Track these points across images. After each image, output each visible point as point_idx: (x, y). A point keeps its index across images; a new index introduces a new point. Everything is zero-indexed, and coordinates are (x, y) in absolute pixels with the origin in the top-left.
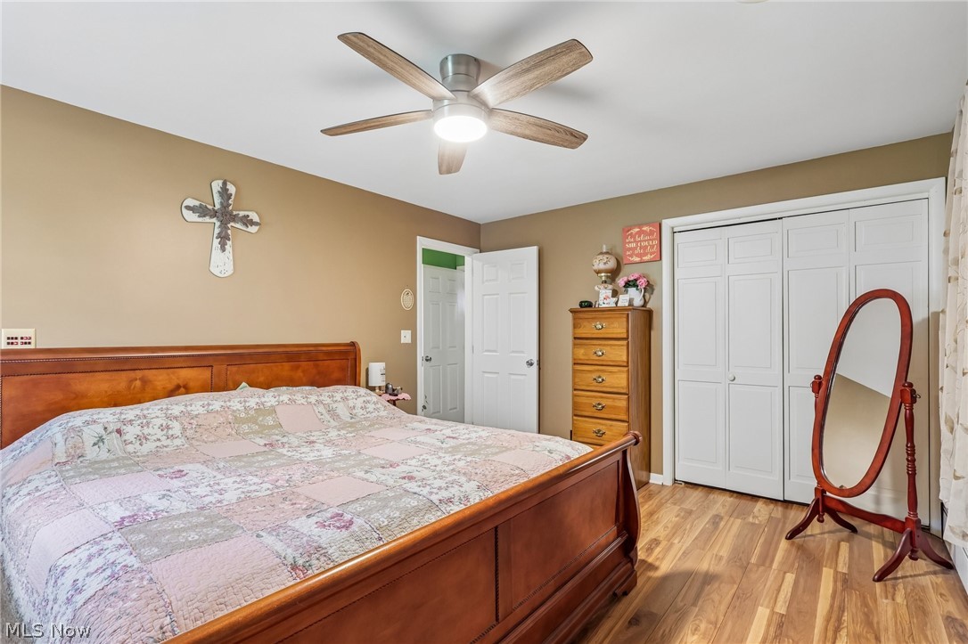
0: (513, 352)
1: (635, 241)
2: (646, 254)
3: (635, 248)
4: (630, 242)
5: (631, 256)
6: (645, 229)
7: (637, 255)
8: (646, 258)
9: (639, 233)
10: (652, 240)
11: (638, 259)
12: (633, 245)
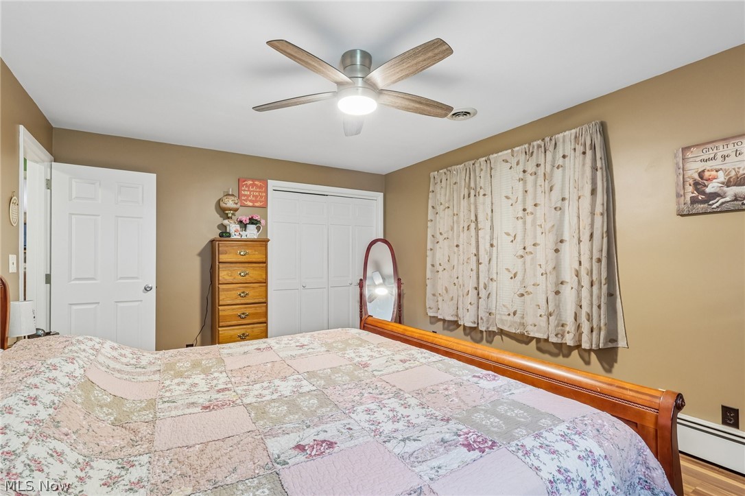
0: (121, 278)
1: (249, 190)
2: (257, 201)
3: (249, 196)
4: (244, 190)
5: (246, 200)
6: (256, 183)
7: (250, 201)
8: (257, 204)
9: (253, 185)
10: (262, 192)
11: (251, 204)
12: (248, 193)
